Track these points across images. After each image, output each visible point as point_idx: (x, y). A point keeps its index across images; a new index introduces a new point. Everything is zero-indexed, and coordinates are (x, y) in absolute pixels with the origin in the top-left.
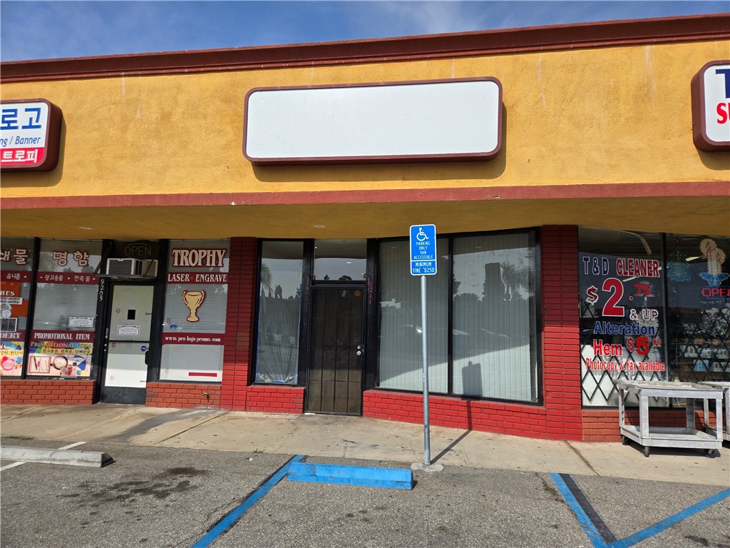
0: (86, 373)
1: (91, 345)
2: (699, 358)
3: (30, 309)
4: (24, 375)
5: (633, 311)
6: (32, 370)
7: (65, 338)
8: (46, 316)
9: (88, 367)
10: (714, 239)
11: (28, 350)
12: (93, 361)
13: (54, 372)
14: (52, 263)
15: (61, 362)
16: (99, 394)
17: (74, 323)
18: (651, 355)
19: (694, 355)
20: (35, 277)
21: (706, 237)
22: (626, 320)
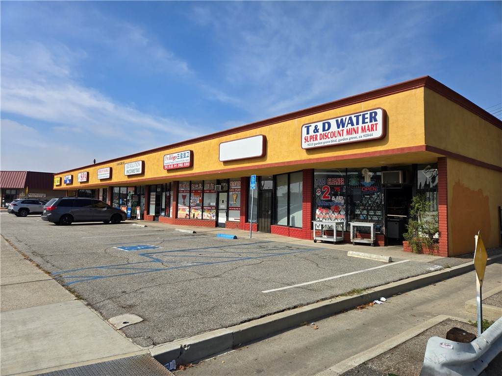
0: (214, 218)
1: (215, 210)
2: (361, 214)
3: (202, 201)
4: (202, 219)
5: (333, 197)
6: (204, 218)
7: (210, 208)
8: (206, 203)
9: (215, 217)
10: (368, 168)
11: (203, 212)
12: (216, 215)
13: (208, 218)
14: (207, 187)
15: (209, 215)
16: (217, 224)
17: (211, 204)
18: (341, 213)
19: (359, 213)
20: (203, 192)
21: (364, 168)
22: (331, 201)
